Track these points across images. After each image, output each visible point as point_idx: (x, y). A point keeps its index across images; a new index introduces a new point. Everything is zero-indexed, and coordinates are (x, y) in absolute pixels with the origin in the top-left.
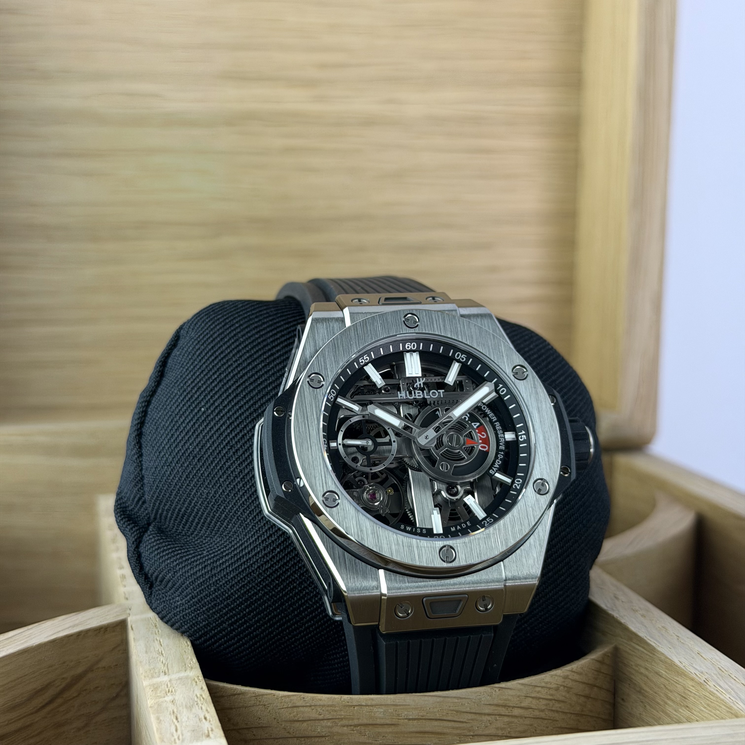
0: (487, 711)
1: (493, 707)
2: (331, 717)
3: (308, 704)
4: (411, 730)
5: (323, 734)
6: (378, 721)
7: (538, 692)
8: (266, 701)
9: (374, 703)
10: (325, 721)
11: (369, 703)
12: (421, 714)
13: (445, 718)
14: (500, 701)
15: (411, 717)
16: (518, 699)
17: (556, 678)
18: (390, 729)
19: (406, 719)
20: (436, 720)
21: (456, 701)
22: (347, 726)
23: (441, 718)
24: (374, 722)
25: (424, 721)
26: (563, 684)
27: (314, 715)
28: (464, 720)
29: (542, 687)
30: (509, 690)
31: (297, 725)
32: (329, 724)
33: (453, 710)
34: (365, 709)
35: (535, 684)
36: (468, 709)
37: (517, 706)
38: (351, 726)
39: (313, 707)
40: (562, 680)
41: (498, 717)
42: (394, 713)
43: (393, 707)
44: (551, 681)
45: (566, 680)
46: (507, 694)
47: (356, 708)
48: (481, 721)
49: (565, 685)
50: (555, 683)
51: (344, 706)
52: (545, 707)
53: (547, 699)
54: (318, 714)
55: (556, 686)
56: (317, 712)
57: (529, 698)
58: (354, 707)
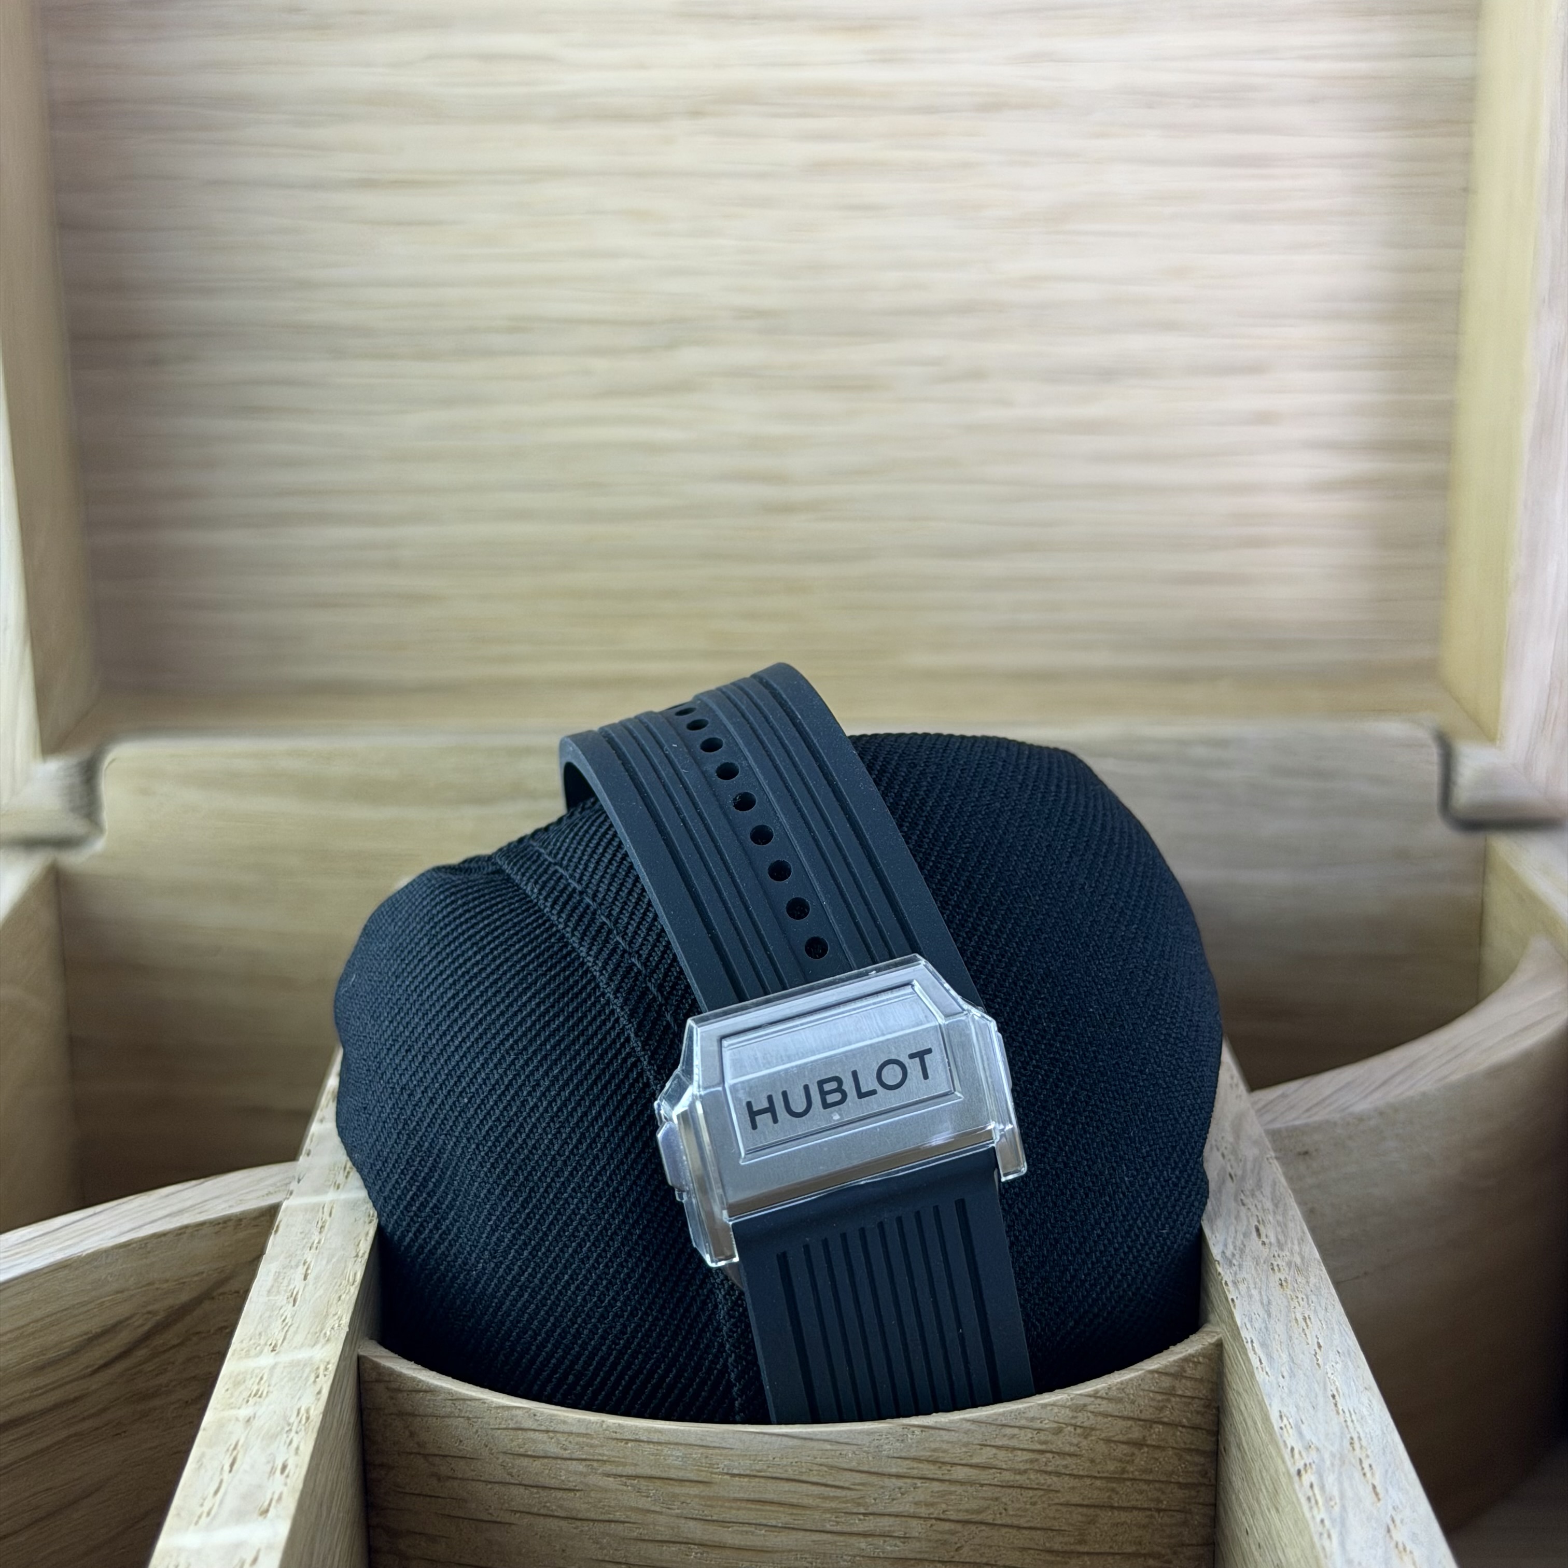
0: (894, 1470)
1: (908, 1462)
2: (584, 1457)
3: (543, 1428)
4: (737, 1495)
5: (571, 1485)
6: (673, 1474)
7: (1013, 1436)
8: (471, 1412)
9: (663, 1438)
10: (574, 1462)
11: (655, 1438)
12: (758, 1468)
13: (804, 1478)
14: (922, 1453)
15: (735, 1471)
16: (964, 1449)
17: (1056, 1410)
18: (695, 1490)
19: (727, 1474)
20: (788, 1480)
21: (829, 1447)
22: (615, 1476)
23: (797, 1477)
24: (664, 1475)
25: (763, 1480)
26: (1073, 1421)
27: (553, 1449)
28: (847, 1485)
29: (1020, 1428)
30: (942, 1432)
31: (525, 1462)
32: (581, 1467)
33: (821, 1465)
34: (649, 1448)
35: (1004, 1422)
36: (854, 1464)
37: (963, 1462)
38: (621, 1476)
39: (551, 1435)
40: (1071, 1415)
41: (919, 1483)
42: (704, 1461)
43: (701, 1450)
44: (1044, 1416)
45: (1080, 1414)
46: (938, 1439)
47: (629, 1445)
48: (882, 1487)
49: (1078, 1424)
50: (1052, 1419)
51: (608, 1438)
52: (1028, 1466)
53: (1033, 1451)
54: (561, 1448)
55: (1055, 1425)
56: (558, 1444)
57: (988, 1448)
58: (627, 1443)
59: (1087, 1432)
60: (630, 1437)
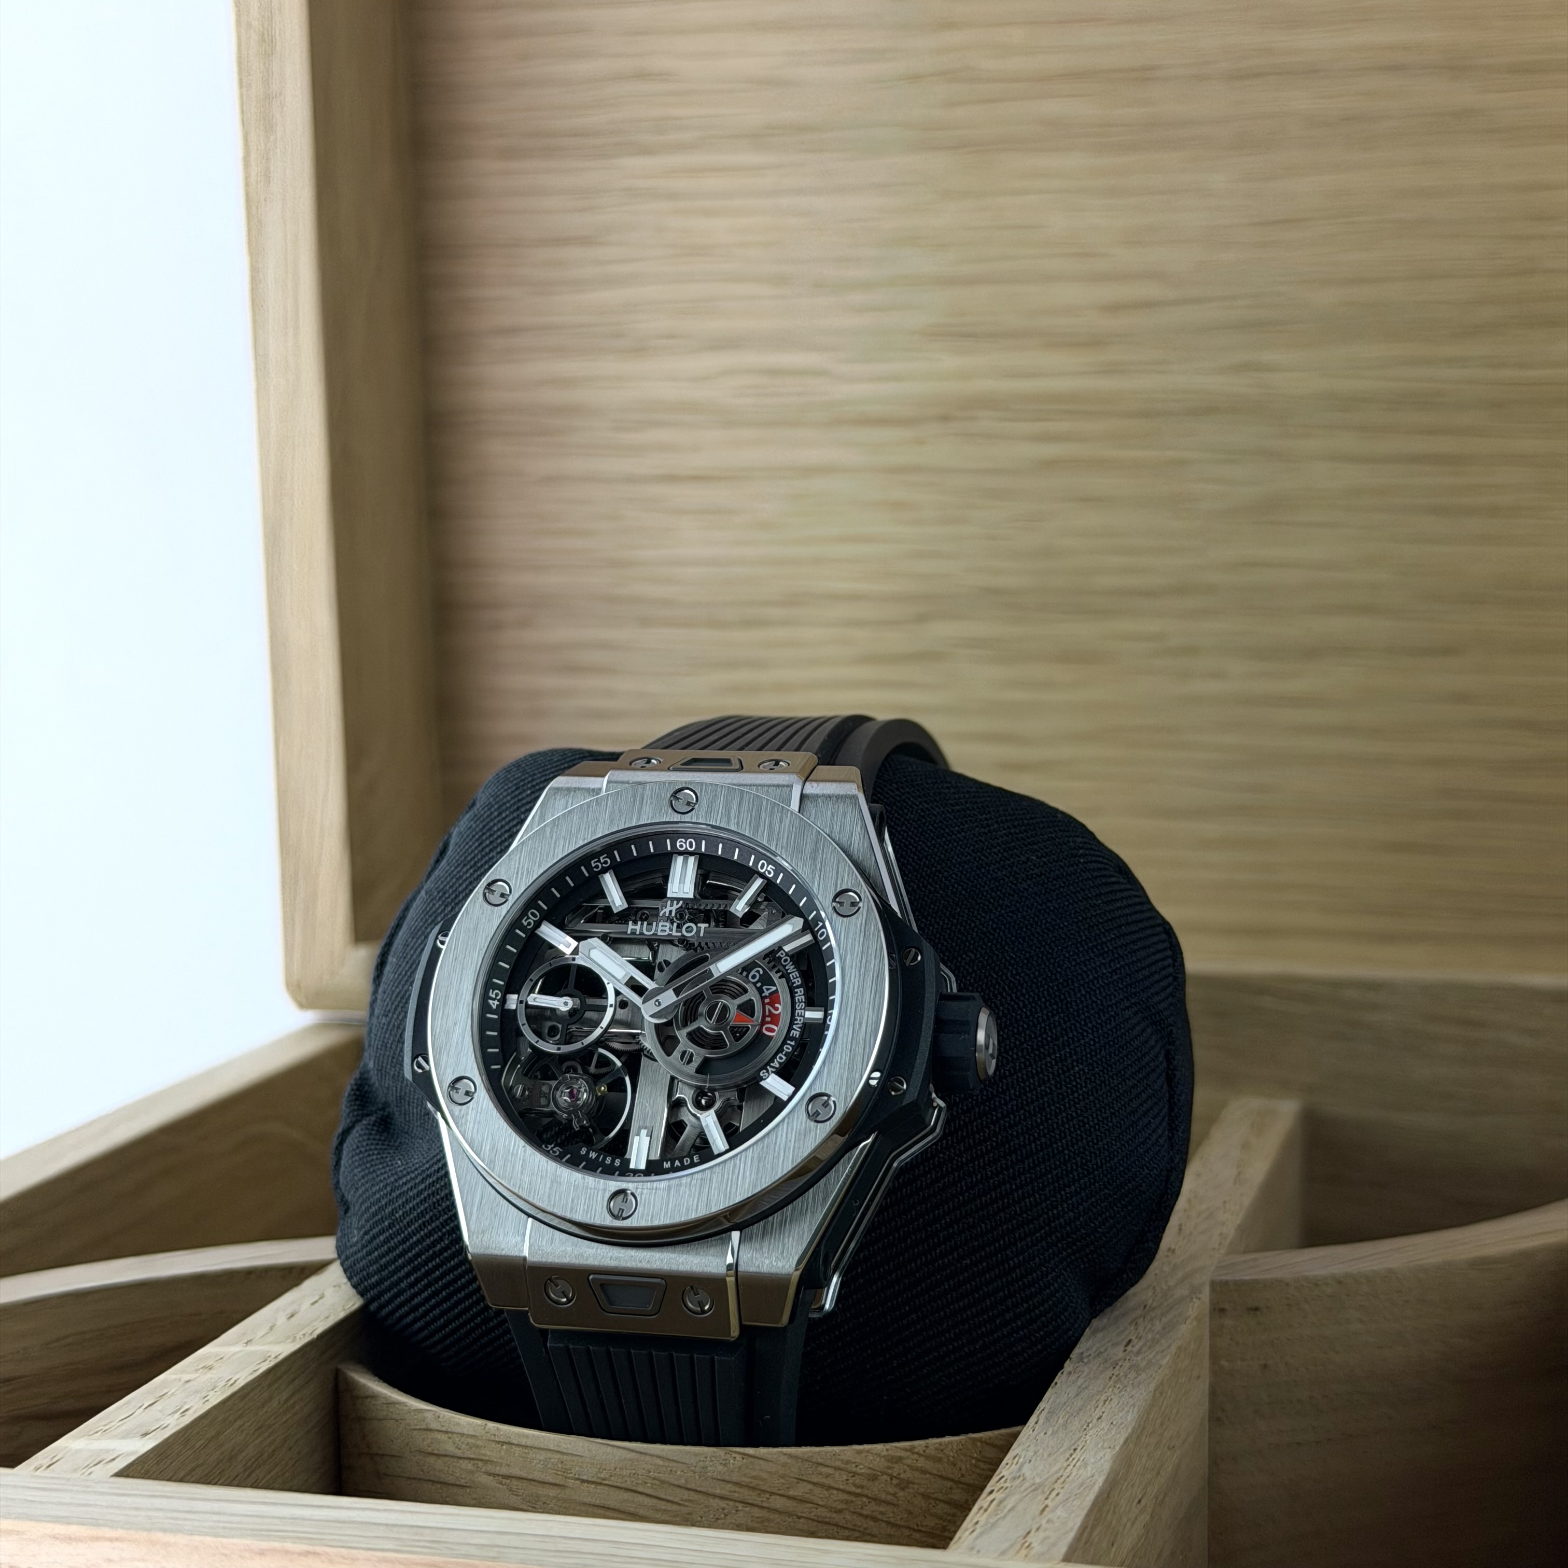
0: (718, 1491)
1: (730, 1485)
2: (472, 1456)
3: (444, 1429)
4: (585, 1500)
5: (463, 1482)
6: (537, 1476)
7: (828, 1476)
8: (399, 1414)
9: (529, 1443)
10: (466, 1461)
11: (523, 1441)
12: (602, 1476)
13: (640, 1489)
14: (743, 1479)
15: (585, 1478)
16: (782, 1480)
18: (553, 1492)
19: (578, 1479)
20: (627, 1490)
21: (660, 1462)
22: (494, 1475)
23: (634, 1488)
24: (530, 1477)
25: (606, 1488)
26: (890, 1471)
27: (450, 1448)
28: (676, 1500)
29: (836, 1468)
30: (761, 1462)
31: (432, 1460)
32: (470, 1466)
33: (654, 1479)
34: (518, 1450)
35: (820, 1460)
36: (682, 1482)
37: (779, 1492)
38: (498, 1475)
39: (450, 1435)
40: (886, 1464)
41: (740, 1506)
42: (560, 1466)
43: (558, 1456)
44: (857, 1460)
45: (895, 1465)
46: (758, 1467)
47: (504, 1447)
48: (707, 1507)
49: (895, 1474)
50: (867, 1465)
51: (489, 1440)
52: (844, 1506)
53: (850, 1493)
54: (457, 1447)
55: (869, 1471)
56: (455, 1444)
57: (805, 1483)
58: (502, 1445)
59: (904, 1485)
60: (504, 1440)
